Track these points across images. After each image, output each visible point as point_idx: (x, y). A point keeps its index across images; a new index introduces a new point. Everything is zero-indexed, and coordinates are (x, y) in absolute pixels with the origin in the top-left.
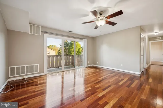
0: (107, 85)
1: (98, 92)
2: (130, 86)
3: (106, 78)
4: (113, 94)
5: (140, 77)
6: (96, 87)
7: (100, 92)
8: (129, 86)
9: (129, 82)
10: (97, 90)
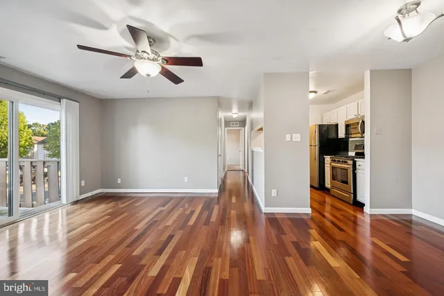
0: (164, 238)
1: (144, 266)
2: (209, 221)
3: (156, 219)
4: (184, 252)
5: (218, 198)
6: (135, 253)
7: (154, 262)
8: (207, 222)
9: (206, 213)
10: (143, 262)
